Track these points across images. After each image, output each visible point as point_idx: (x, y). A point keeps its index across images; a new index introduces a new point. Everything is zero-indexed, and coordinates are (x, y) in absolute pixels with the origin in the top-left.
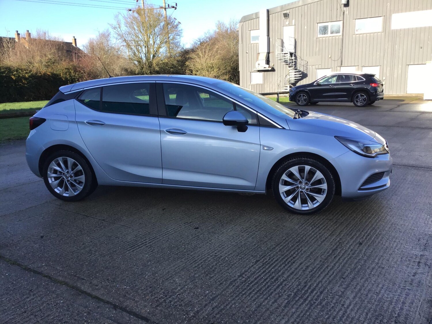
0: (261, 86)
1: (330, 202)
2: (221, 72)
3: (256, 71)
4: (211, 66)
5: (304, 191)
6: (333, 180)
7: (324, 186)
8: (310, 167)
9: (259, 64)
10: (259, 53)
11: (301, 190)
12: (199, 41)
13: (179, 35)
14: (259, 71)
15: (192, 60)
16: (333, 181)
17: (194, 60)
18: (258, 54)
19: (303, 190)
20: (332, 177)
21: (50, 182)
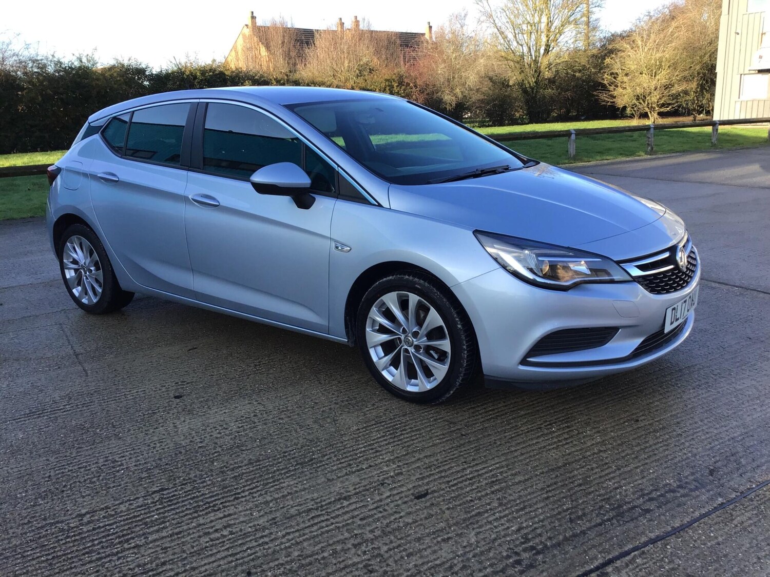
0: (761, 104)
1: (458, 383)
2: (677, 75)
3: (753, 72)
4: (658, 63)
5: (412, 350)
6: (462, 332)
7: (445, 345)
8: (419, 298)
9: (761, 57)
10: (765, 33)
11: (406, 347)
12: (647, 14)
13: (598, 6)
14: (760, 71)
15: (620, 54)
16: (463, 337)
17: (623, 54)
18: (762, 34)
19: (409, 348)
20: (459, 326)
21: (68, 276)
